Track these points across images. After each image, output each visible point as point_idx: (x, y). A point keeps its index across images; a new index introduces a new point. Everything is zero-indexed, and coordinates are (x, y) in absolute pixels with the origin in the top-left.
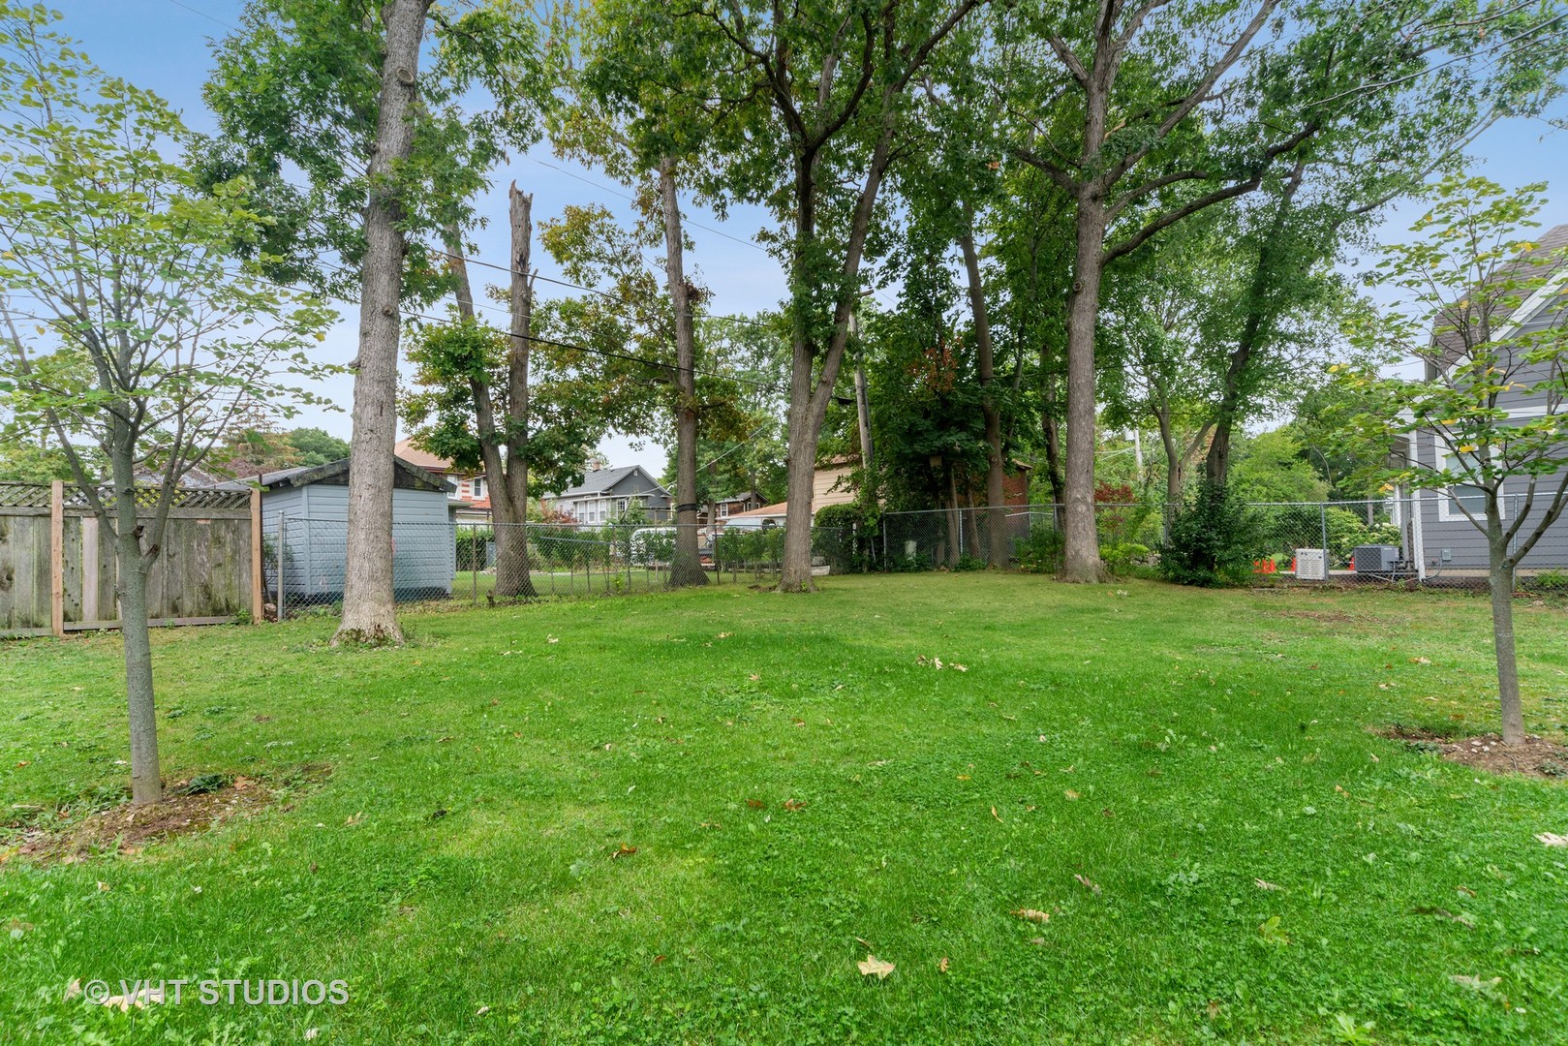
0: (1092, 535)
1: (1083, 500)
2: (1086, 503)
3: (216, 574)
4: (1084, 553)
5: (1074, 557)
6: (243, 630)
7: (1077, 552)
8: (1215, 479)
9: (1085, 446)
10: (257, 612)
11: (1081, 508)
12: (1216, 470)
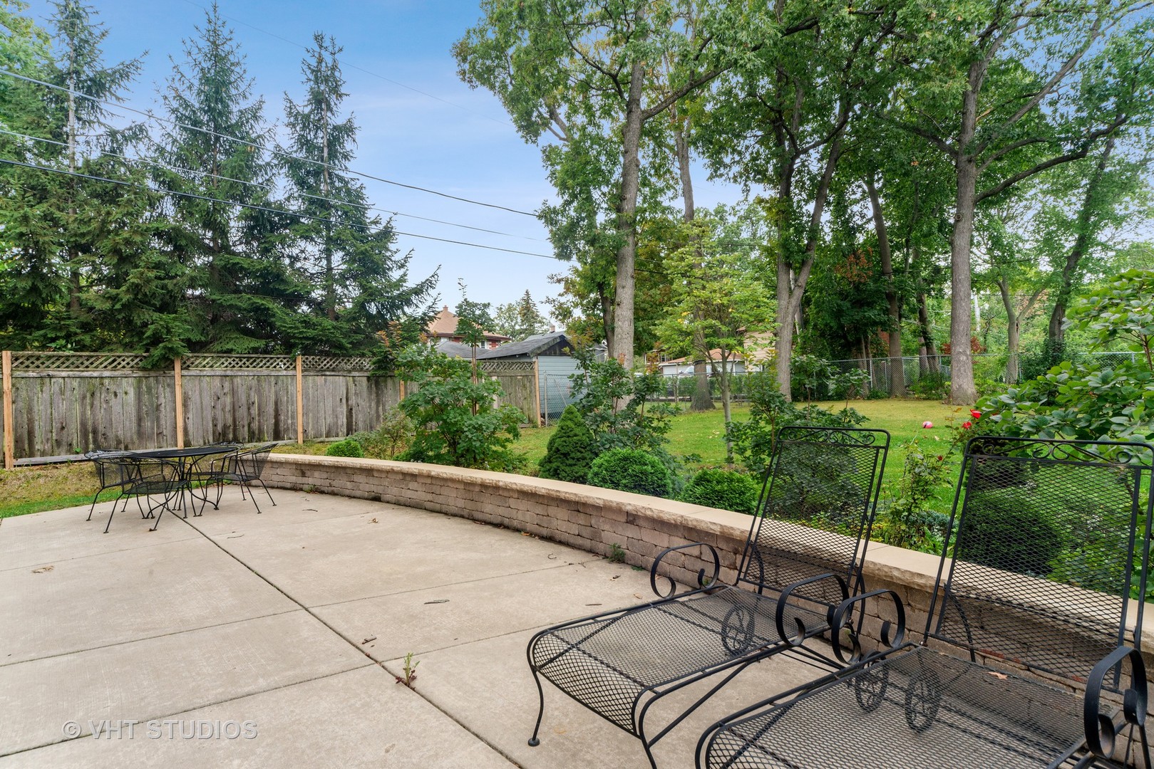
0: (970, 374)
1: (964, 353)
2: (967, 355)
3: (525, 402)
4: (965, 386)
5: (958, 389)
6: (535, 430)
7: (960, 386)
8: (1056, 337)
9: (965, 318)
10: (539, 423)
11: (963, 358)
12: (1057, 332)
